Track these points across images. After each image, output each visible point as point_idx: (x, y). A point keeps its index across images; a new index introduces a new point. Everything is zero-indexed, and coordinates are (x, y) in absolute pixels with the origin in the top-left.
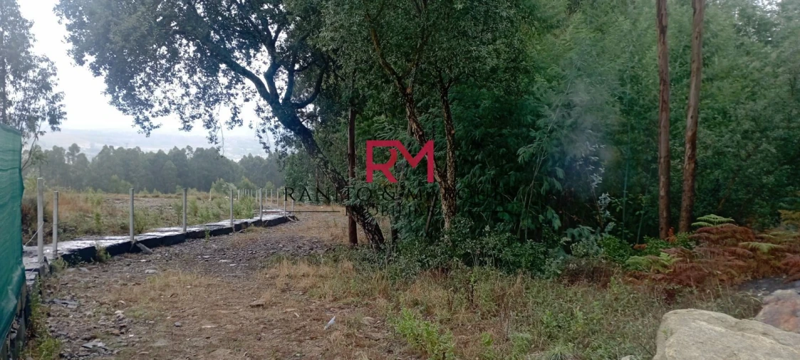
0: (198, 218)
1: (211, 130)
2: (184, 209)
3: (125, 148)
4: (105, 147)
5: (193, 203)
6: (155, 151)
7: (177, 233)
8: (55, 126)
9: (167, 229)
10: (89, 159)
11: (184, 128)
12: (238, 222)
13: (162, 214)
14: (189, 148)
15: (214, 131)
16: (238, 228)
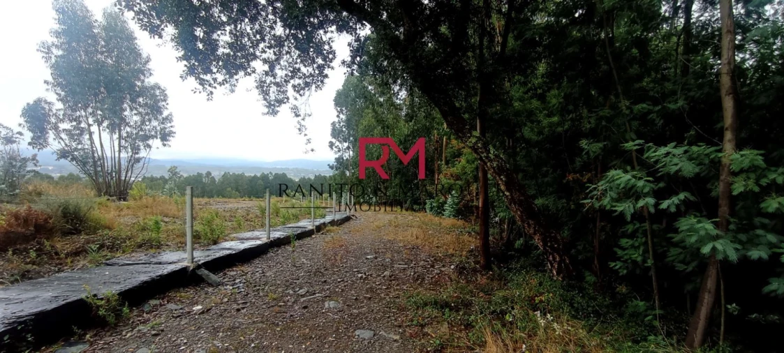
0: (281, 220)
1: (299, 118)
2: (267, 209)
3: (237, 173)
4: (225, 173)
5: (275, 205)
6: (253, 175)
7: (259, 242)
8: (165, 143)
9: (249, 234)
10: (217, 180)
11: (268, 113)
12: (317, 223)
13: (248, 215)
14: (271, 173)
15: (303, 119)
16: (319, 228)
